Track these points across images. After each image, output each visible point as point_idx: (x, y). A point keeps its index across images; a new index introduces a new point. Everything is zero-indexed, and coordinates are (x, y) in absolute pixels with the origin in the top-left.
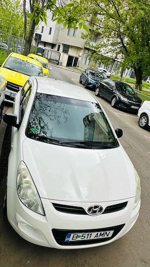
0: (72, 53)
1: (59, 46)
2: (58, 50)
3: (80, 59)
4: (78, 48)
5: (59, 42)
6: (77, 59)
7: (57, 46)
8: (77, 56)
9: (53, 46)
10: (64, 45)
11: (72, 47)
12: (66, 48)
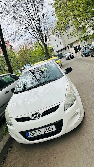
0: (75, 45)
1: (68, 47)
2: (69, 48)
3: (81, 45)
4: (77, 41)
5: (66, 45)
6: (79, 46)
7: (67, 47)
8: (79, 45)
9: (65, 48)
10: (70, 45)
11: (74, 43)
12: (71, 45)
